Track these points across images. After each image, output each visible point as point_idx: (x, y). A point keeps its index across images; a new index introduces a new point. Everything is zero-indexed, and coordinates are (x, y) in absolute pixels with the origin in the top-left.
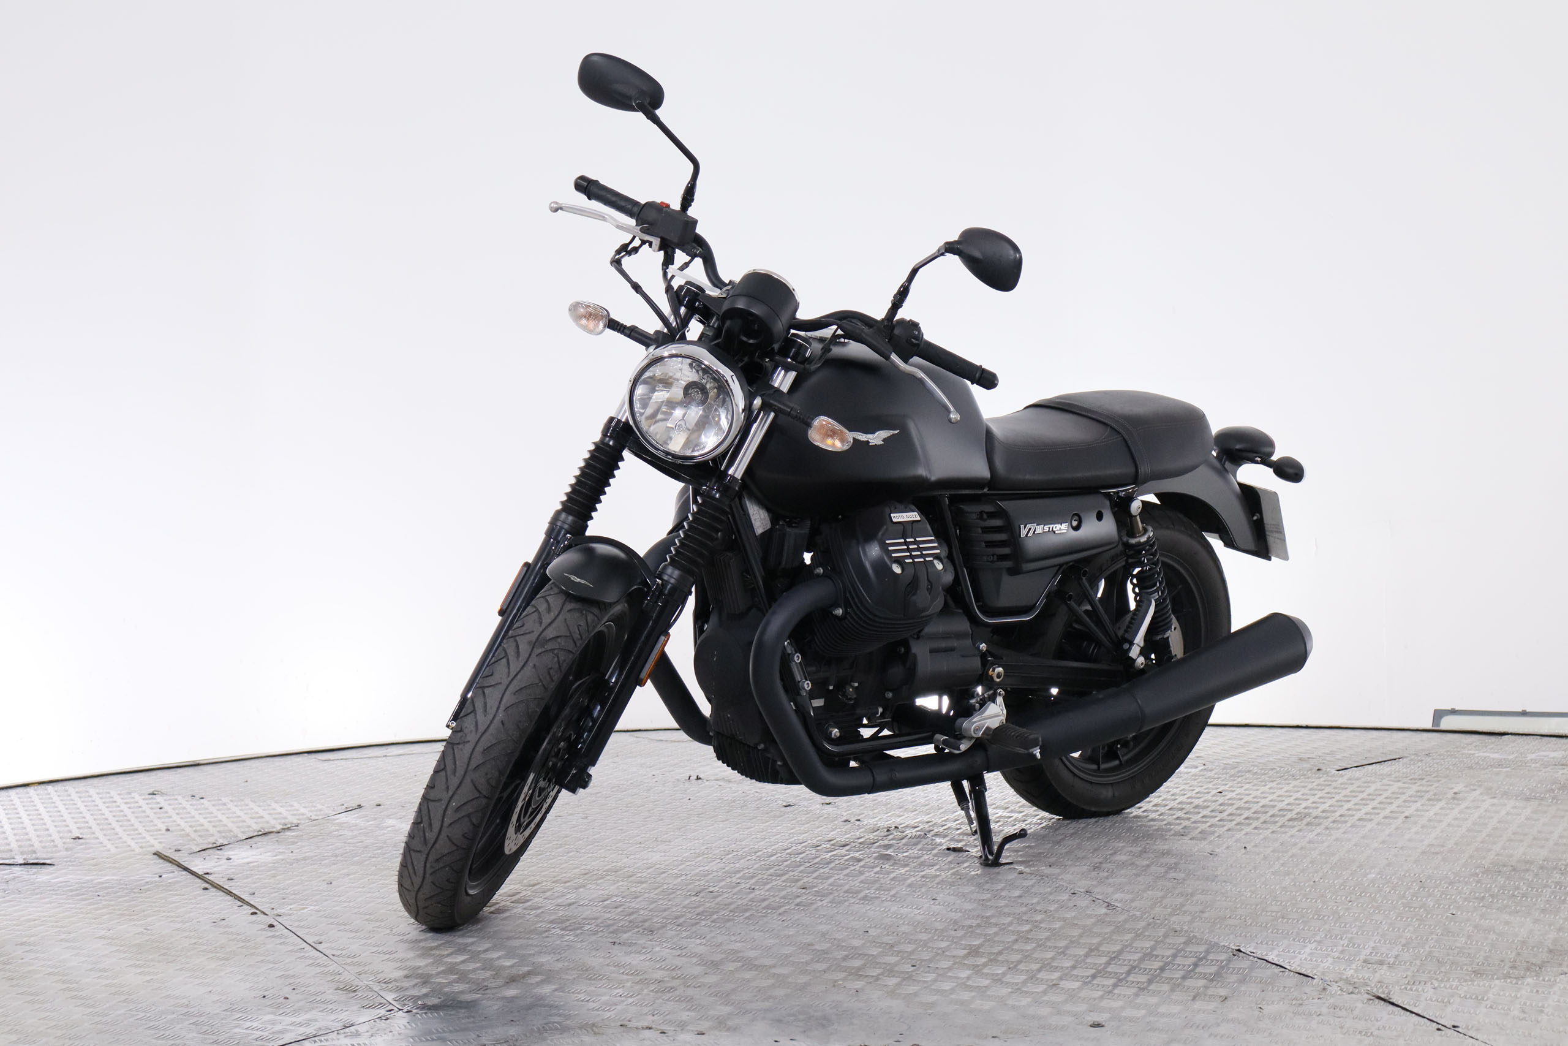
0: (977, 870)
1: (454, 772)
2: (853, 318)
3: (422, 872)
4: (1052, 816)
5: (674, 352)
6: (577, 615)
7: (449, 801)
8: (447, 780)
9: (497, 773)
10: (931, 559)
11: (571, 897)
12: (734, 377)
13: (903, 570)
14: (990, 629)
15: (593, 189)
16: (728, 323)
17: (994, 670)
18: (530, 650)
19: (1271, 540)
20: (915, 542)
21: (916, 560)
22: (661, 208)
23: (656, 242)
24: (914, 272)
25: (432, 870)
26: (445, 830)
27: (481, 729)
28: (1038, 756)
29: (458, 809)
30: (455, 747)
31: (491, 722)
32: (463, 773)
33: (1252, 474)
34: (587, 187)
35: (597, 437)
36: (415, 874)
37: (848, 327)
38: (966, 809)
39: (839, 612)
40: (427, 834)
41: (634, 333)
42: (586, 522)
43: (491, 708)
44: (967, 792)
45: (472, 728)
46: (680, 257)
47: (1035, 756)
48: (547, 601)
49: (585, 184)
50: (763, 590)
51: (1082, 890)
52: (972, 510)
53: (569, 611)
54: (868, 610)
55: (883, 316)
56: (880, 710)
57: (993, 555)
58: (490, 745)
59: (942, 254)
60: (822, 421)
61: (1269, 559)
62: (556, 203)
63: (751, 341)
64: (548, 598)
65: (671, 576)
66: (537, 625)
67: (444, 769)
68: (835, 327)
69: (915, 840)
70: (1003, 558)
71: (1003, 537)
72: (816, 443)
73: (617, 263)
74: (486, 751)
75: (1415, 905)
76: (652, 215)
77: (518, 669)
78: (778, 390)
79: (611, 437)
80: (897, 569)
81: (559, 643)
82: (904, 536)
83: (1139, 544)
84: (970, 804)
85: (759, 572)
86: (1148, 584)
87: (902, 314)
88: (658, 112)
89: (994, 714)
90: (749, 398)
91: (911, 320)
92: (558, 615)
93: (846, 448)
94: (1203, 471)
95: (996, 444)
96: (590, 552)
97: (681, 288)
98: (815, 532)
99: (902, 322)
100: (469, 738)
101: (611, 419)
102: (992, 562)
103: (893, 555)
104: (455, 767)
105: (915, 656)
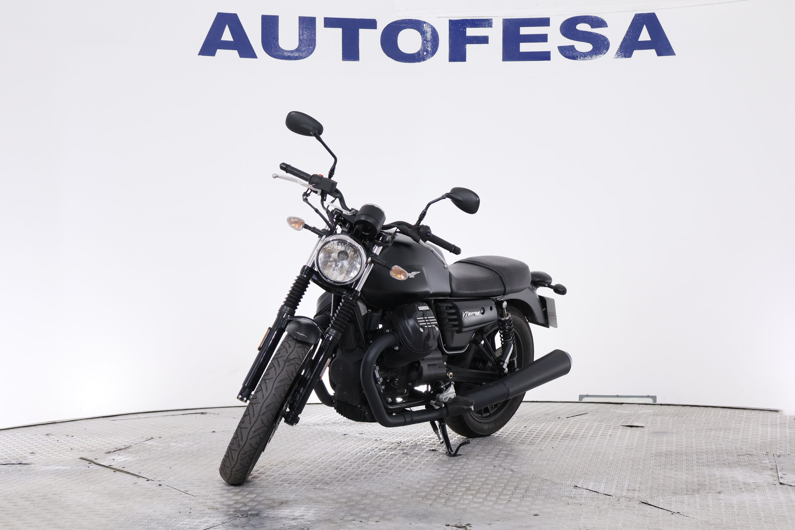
0: (446, 458)
1: (254, 416)
2: (403, 224)
3: (236, 459)
4: (463, 437)
5: (335, 238)
6: (301, 349)
7: (251, 428)
8: (250, 419)
9: (271, 416)
10: (434, 326)
11: (282, 471)
12: (362, 248)
13: (424, 330)
14: (447, 356)
15: (288, 168)
16: (357, 226)
17: (449, 374)
18: (284, 363)
19: (550, 319)
20: (428, 319)
21: (429, 326)
22: (321, 177)
23: (319, 191)
24: (429, 205)
25: (241, 458)
26: (248, 440)
27: (265, 398)
28: (473, 409)
29: (255, 432)
30: (254, 405)
31: (270, 394)
32: (257, 416)
33: (542, 291)
34: (286, 168)
35: (298, 274)
36: (233, 460)
37: (401, 228)
38: (437, 433)
39: (397, 348)
40: (240, 443)
41: (314, 230)
42: (295, 310)
43: (269, 388)
44: (438, 426)
45: (261, 397)
46: (329, 198)
47: (471, 409)
48: (288, 343)
49: (285, 167)
50: (364, 340)
51: (497, 465)
52: (444, 305)
53: (298, 347)
54: (410, 348)
55: (415, 224)
56: (406, 391)
57: (451, 325)
58: (269, 404)
59: (444, 198)
60: (396, 267)
61: (549, 328)
62: (275, 174)
63: (367, 234)
64: (289, 342)
65: (332, 333)
66: (286, 353)
67: (249, 414)
68: (395, 228)
69: (413, 447)
70: (455, 326)
71: (455, 317)
72: (393, 277)
73: (306, 200)
74: (267, 407)
75: (636, 468)
76: (316, 180)
77: (280, 372)
78: (375, 255)
79: (305, 274)
80: (422, 330)
81: (295, 361)
82: (423, 316)
83: (506, 320)
84: (439, 431)
85: (362, 332)
86: (508, 337)
87: (423, 223)
88: (321, 136)
89: (451, 393)
90: (367, 258)
91: (426, 226)
92: (294, 349)
93: (406, 279)
94: (527, 291)
95: (452, 277)
96: (299, 323)
97: (333, 211)
98: (383, 315)
99: (423, 226)
100: (260, 401)
101: (305, 266)
102: (451, 327)
103: (420, 324)
104: (254, 414)
105: (422, 367)
